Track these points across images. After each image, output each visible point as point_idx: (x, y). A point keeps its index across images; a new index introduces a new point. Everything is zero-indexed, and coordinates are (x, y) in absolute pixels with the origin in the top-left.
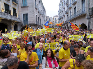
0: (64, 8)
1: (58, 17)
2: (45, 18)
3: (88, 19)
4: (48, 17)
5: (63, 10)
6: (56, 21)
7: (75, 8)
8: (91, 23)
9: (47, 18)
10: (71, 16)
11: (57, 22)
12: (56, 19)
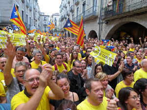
0: (69, 3)
1: (60, 17)
2: (37, 16)
3: (99, 24)
4: (43, 14)
5: (67, 5)
6: (56, 23)
7: (84, 5)
8: (103, 30)
9: (40, 15)
10: (77, 16)
11: (58, 23)
12: (56, 20)
